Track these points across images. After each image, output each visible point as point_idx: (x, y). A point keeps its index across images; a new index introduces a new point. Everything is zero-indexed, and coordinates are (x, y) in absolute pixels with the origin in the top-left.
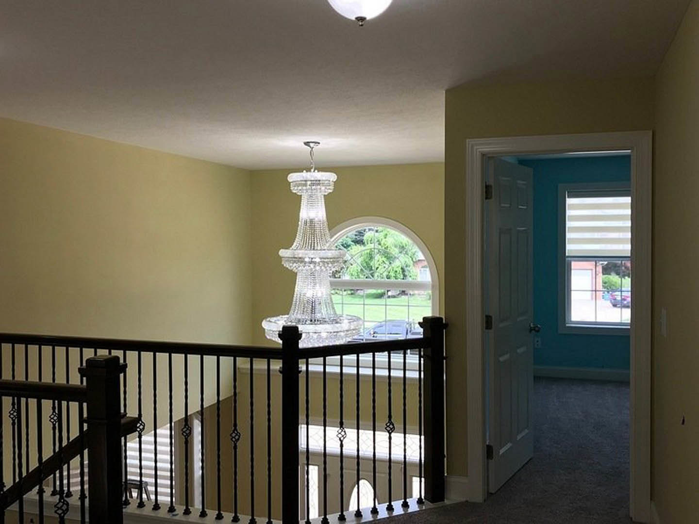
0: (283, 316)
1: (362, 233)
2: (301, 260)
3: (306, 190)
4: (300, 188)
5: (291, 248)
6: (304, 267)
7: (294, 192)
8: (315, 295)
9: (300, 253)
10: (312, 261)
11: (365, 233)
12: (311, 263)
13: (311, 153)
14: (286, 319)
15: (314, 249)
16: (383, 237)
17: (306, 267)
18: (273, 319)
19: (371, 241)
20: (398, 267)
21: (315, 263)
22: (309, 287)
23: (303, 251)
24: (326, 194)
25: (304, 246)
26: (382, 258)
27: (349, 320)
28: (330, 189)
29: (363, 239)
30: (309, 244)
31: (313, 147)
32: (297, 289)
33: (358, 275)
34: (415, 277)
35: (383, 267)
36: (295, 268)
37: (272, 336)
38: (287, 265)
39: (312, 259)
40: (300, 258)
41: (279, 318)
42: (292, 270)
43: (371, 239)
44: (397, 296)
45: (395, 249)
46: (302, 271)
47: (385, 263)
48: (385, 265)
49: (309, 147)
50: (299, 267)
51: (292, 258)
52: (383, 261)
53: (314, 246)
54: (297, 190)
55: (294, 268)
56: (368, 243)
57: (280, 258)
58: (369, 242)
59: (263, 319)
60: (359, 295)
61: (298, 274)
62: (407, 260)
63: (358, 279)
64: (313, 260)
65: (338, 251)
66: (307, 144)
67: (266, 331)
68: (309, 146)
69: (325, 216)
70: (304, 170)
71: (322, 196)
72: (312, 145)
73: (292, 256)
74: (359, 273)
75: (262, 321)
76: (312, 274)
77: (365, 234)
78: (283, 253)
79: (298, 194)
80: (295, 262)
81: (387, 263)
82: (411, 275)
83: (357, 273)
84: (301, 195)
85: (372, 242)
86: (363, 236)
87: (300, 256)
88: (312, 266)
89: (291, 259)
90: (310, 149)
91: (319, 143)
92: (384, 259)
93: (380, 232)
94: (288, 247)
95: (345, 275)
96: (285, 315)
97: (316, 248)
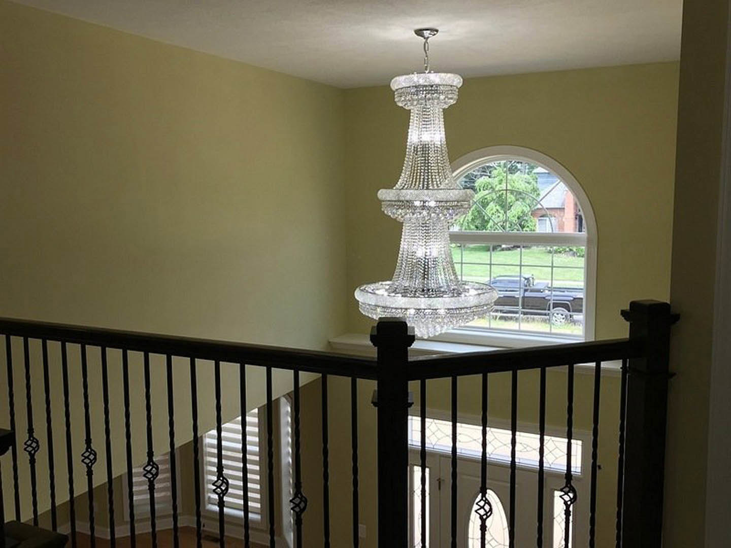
0: (384, 283)
1: (472, 179)
2: (407, 204)
3: (418, 100)
4: (408, 98)
5: (394, 188)
6: (413, 214)
7: (400, 104)
8: (428, 254)
9: (408, 194)
10: (424, 206)
11: (476, 179)
12: (423, 207)
13: (425, 44)
14: (387, 287)
15: (427, 188)
16: (497, 183)
17: (415, 215)
18: (370, 287)
19: (484, 187)
20: (513, 217)
21: (429, 208)
22: (420, 243)
23: (412, 191)
24: (446, 106)
25: (413, 185)
26: (496, 206)
27: (477, 289)
28: (451, 99)
29: (475, 186)
30: (420, 181)
31: (428, 38)
32: (404, 245)
33: (468, 226)
34: (533, 228)
35: (497, 216)
36: (400, 217)
37: (368, 312)
38: (389, 212)
39: (424, 202)
40: (407, 201)
41: (378, 285)
42: (395, 220)
43: (484, 186)
44: (511, 249)
45: (512, 196)
46: (410, 220)
47: (500, 213)
48: (499, 214)
49: (422, 38)
50: (406, 214)
51: (395, 201)
52: (497, 210)
53: (428, 184)
54: (405, 100)
55: (399, 215)
56: (480, 190)
57: (379, 202)
58: (482, 189)
59: (357, 287)
60: (469, 247)
61: (404, 224)
62: (525, 209)
63: (468, 231)
64: (427, 204)
65: (464, 191)
66: (419, 32)
67: (360, 303)
68: (422, 36)
69: (444, 140)
70: (415, 71)
71: (441, 110)
72: (426, 33)
73: (397, 199)
74: (470, 224)
75: (355, 290)
76: (425, 225)
77: (475, 181)
78: (383, 194)
79: (406, 108)
80: (400, 207)
81: (502, 212)
82: (529, 225)
83: (468, 223)
84: (410, 110)
85: (485, 189)
86: (474, 182)
87: (408, 198)
88: (425, 213)
89: (393, 203)
90: (424, 40)
91: (437, 31)
92: (498, 207)
93: (494, 177)
94: (391, 186)
95: (454, 226)
96: (386, 281)
97: (431, 187)
